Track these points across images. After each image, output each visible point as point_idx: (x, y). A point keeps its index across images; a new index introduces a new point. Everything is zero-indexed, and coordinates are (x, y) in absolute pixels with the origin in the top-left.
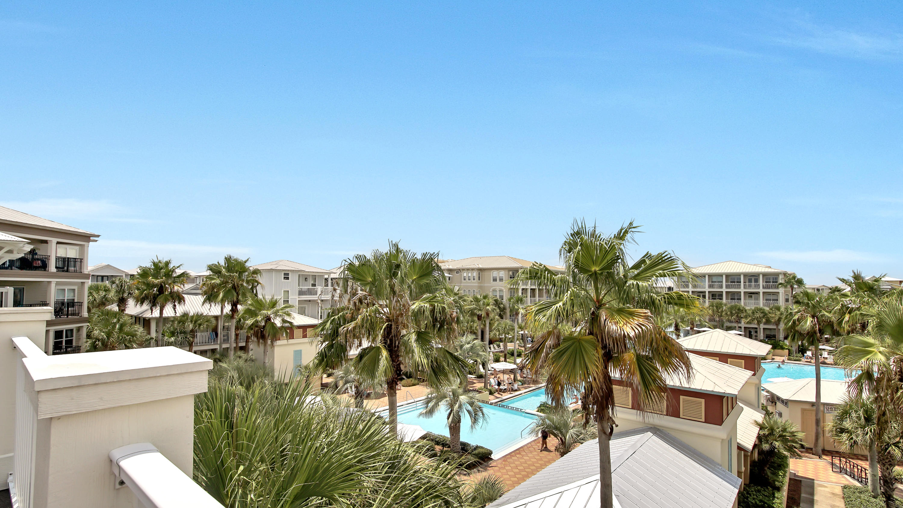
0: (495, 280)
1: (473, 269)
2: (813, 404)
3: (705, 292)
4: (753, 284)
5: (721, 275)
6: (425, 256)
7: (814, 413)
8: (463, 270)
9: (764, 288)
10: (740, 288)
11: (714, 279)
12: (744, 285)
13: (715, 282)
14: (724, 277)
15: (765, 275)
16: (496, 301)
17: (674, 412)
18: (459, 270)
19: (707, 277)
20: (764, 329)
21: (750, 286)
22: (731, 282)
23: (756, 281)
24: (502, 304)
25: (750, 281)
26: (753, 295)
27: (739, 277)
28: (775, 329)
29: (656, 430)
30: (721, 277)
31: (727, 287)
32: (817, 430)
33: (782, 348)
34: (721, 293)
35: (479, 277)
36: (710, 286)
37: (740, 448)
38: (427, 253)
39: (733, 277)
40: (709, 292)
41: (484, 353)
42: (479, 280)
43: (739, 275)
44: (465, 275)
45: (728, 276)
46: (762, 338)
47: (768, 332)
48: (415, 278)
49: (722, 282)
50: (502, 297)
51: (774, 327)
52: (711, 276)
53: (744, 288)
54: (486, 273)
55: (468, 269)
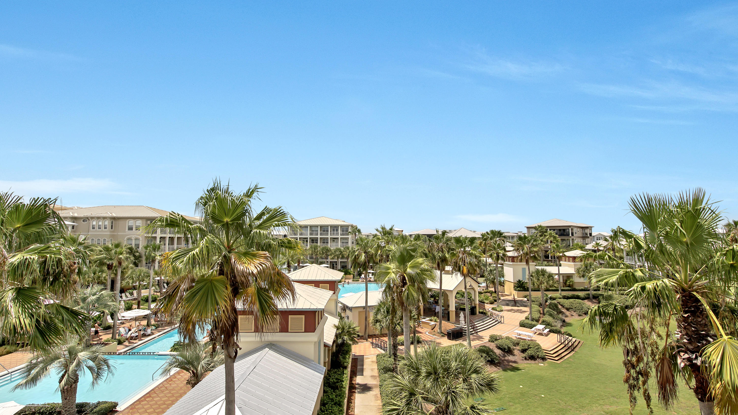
0: (130, 229)
1: (104, 218)
2: (364, 308)
3: (307, 238)
4: (335, 232)
5: (317, 226)
6: (35, 201)
7: (364, 313)
8: (92, 218)
9: (341, 235)
10: (328, 235)
11: (313, 229)
12: (331, 233)
13: (314, 231)
14: (319, 227)
15: (342, 226)
16: (131, 249)
17: (284, 329)
18: (87, 218)
19: (309, 227)
20: (340, 262)
21: (334, 234)
22: (323, 231)
23: (337, 230)
24: (137, 252)
25: (334, 230)
26: (335, 240)
27: (327, 227)
28: (346, 262)
29: (272, 346)
30: (317, 228)
31: (321, 234)
32: (366, 323)
33: (350, 274)
34: (317, 239)
35: (112, 226)
36: (311, 234)
37: (326, 346)
38: (38, 198)
39: (324, 228)
40: (310, 238)
41: (114, 303)
42: (112, 228)
43: (327, 226)
44: (94, 223)
45: (321, 227)
46: (339, 268)
47: (343, 264)
48: (18, 226)
49: (318, 231)
50: (137, 246)
51: (346, 260)
52: (311, 227)
53: (331, 235)
54: (121, 222)
55: (98, 218)
